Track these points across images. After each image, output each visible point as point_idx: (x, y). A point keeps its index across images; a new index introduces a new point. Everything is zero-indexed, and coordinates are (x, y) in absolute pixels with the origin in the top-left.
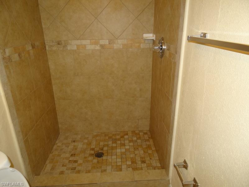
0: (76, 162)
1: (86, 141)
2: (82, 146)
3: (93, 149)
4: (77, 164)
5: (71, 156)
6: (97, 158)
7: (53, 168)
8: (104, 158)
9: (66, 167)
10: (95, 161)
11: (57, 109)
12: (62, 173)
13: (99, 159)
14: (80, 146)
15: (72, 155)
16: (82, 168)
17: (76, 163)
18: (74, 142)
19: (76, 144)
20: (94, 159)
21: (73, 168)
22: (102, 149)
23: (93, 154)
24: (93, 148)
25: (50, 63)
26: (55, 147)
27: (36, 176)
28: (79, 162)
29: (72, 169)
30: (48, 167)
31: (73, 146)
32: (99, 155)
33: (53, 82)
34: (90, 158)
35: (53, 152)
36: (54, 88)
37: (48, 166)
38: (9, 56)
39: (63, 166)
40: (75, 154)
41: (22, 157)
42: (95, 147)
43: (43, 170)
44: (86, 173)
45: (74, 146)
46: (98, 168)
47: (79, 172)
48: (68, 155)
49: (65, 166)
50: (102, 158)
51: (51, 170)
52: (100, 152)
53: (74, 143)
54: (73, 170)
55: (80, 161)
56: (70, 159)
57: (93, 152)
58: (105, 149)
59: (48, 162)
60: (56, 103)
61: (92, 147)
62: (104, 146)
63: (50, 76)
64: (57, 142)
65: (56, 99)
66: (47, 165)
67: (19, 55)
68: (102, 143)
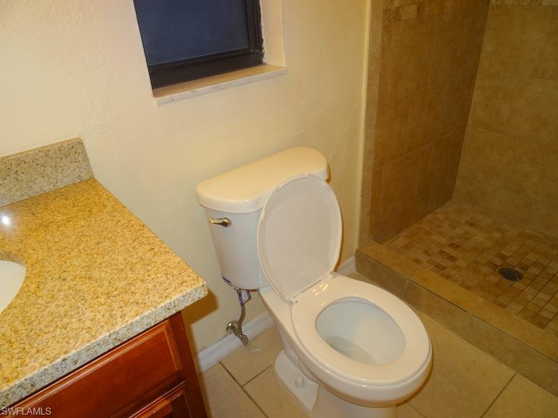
0: (452, 259)
1: (498, 235)
2: (482, 239)
3: (503, 258)
4: (451, 264)
5: (450, 245)
6: (500, 276)
7: (406, 247)
8: (518, 285)
9: (428, 258)
10: (494, 279)
11: (464, 145)
12: (417, 261)
13: (504, 280)
14: (479, 237)
15: (452, 245)
16: (457, 276)
17: (452, 261)
18: (472, 225)
19: (472, 230)
20: (492, 274)
21: (441, 265)
22: (525, 268)
23: (496, 266)
24: (505, 255)
25: (486, 37)
26: (429, 217)
27: (373, 241)
28: (458, 263)
29: (437, 266)
30: (401, 241)
31: (463, 232)
32: (510, 274)
33: (478, 82)
34: (485, 269)
35: (421, 223)
36: (477, 97)
37: (401, 239)
38: (398, 8)
39: (426, 252)
40: (458, 246)
41: (362, 196)
42: (511, 256)
43: (391, 240)
44: (460, 286)
45: (467, 232)
46: (489, 292)
47: (448, 277)
48: (444, 241)
49: (429, 255)
50: (512, 282)
51: (402, 247)
52: (516, 272)
53: (469, 227)
54: (438, 268)
55: (460, 263)
56: (445, 250)
57: (498, 262)
58: (534, 270)
59: (404, 233)
60: (467, 131)
61: (503, 252)
62: (535, 264)
63: (476, 67)
64: (439, 210)
65: (470, 122)
66: (400, 236)
67: (418, 9)
68: (532, 257)
